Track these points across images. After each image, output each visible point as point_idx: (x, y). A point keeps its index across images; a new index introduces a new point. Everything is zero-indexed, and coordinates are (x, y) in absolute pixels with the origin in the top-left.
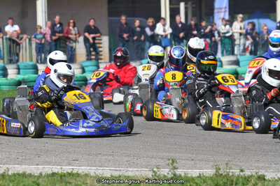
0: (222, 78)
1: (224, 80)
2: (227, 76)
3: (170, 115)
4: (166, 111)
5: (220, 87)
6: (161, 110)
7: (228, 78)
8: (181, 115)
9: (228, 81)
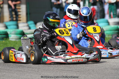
0: (59, 31)
1: (60, 33)
2: (63, 29)
3: (21, 59)
4: (18, 56)
5: (58, 38)
6: (14, 55)
7: (64, 31)
8: (29, 59)
9: (63, 33)
